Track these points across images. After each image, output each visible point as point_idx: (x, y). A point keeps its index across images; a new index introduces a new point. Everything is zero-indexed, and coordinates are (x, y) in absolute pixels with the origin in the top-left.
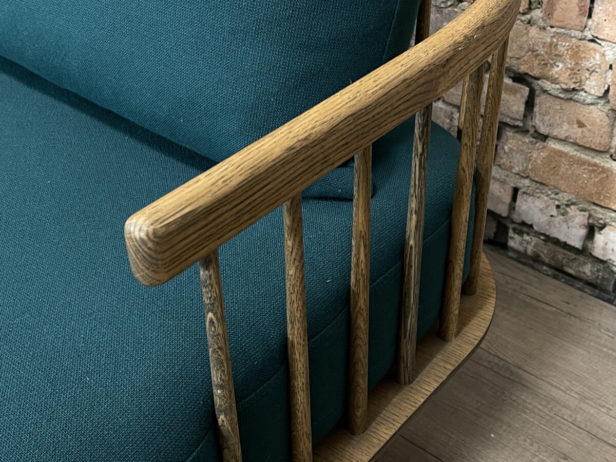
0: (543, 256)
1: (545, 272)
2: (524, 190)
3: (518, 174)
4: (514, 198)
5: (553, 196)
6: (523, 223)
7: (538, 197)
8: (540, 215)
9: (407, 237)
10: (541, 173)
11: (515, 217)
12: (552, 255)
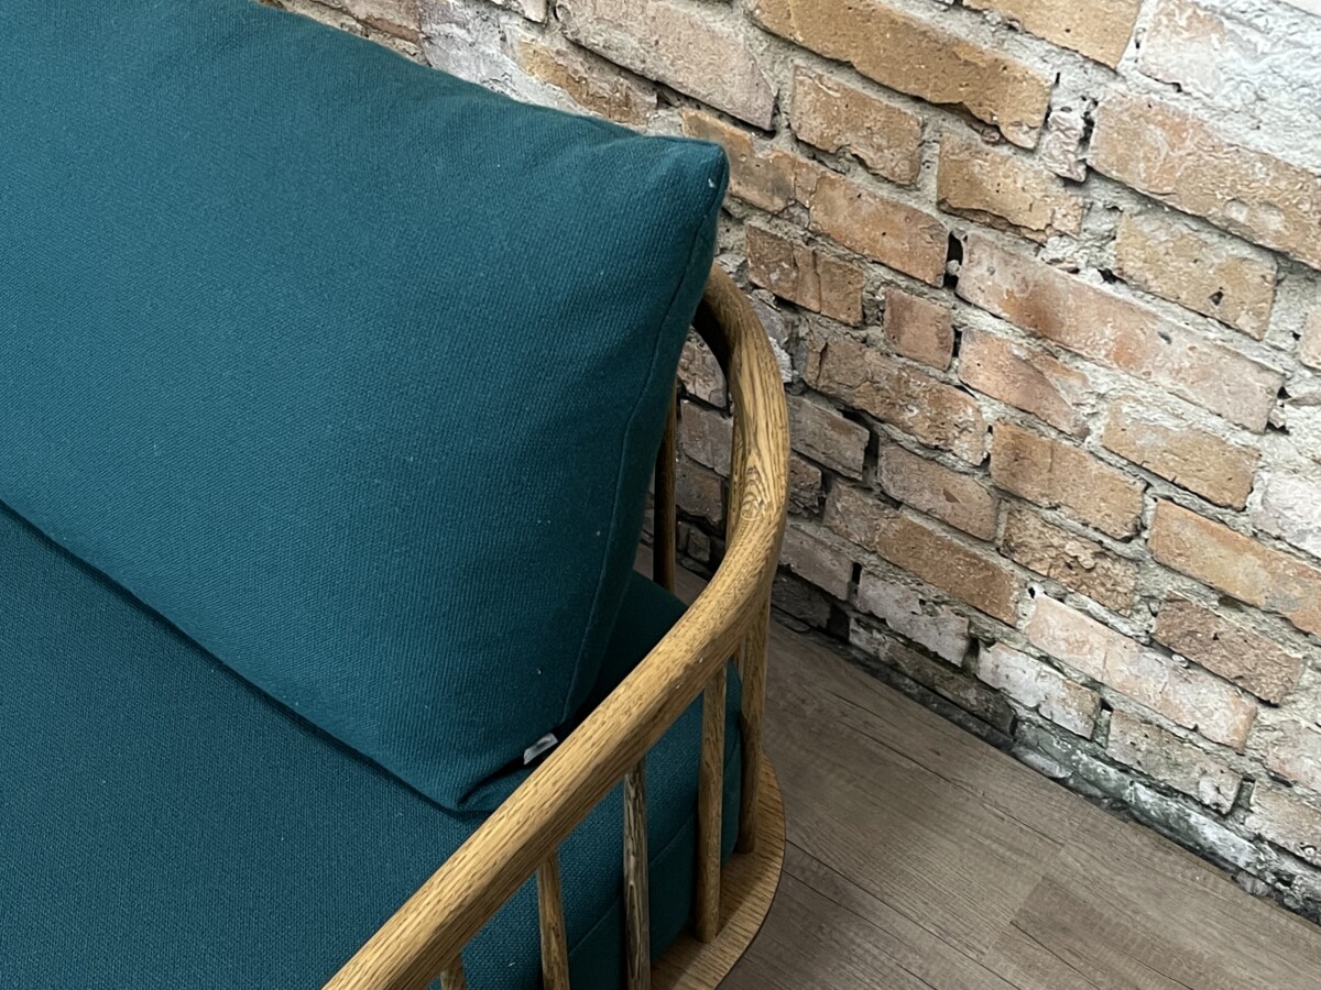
0: (904, 666)
1: (908, 690)
2: (870, 568)
3: (859, 545)
4: (856, 578)
5: (913, 585)
6: (871, 615)
7: (892, 583)
8: (895, 608)
9: (625, 875)
10: (895, 551)
11: (857, 603)
12: (917, 667)
